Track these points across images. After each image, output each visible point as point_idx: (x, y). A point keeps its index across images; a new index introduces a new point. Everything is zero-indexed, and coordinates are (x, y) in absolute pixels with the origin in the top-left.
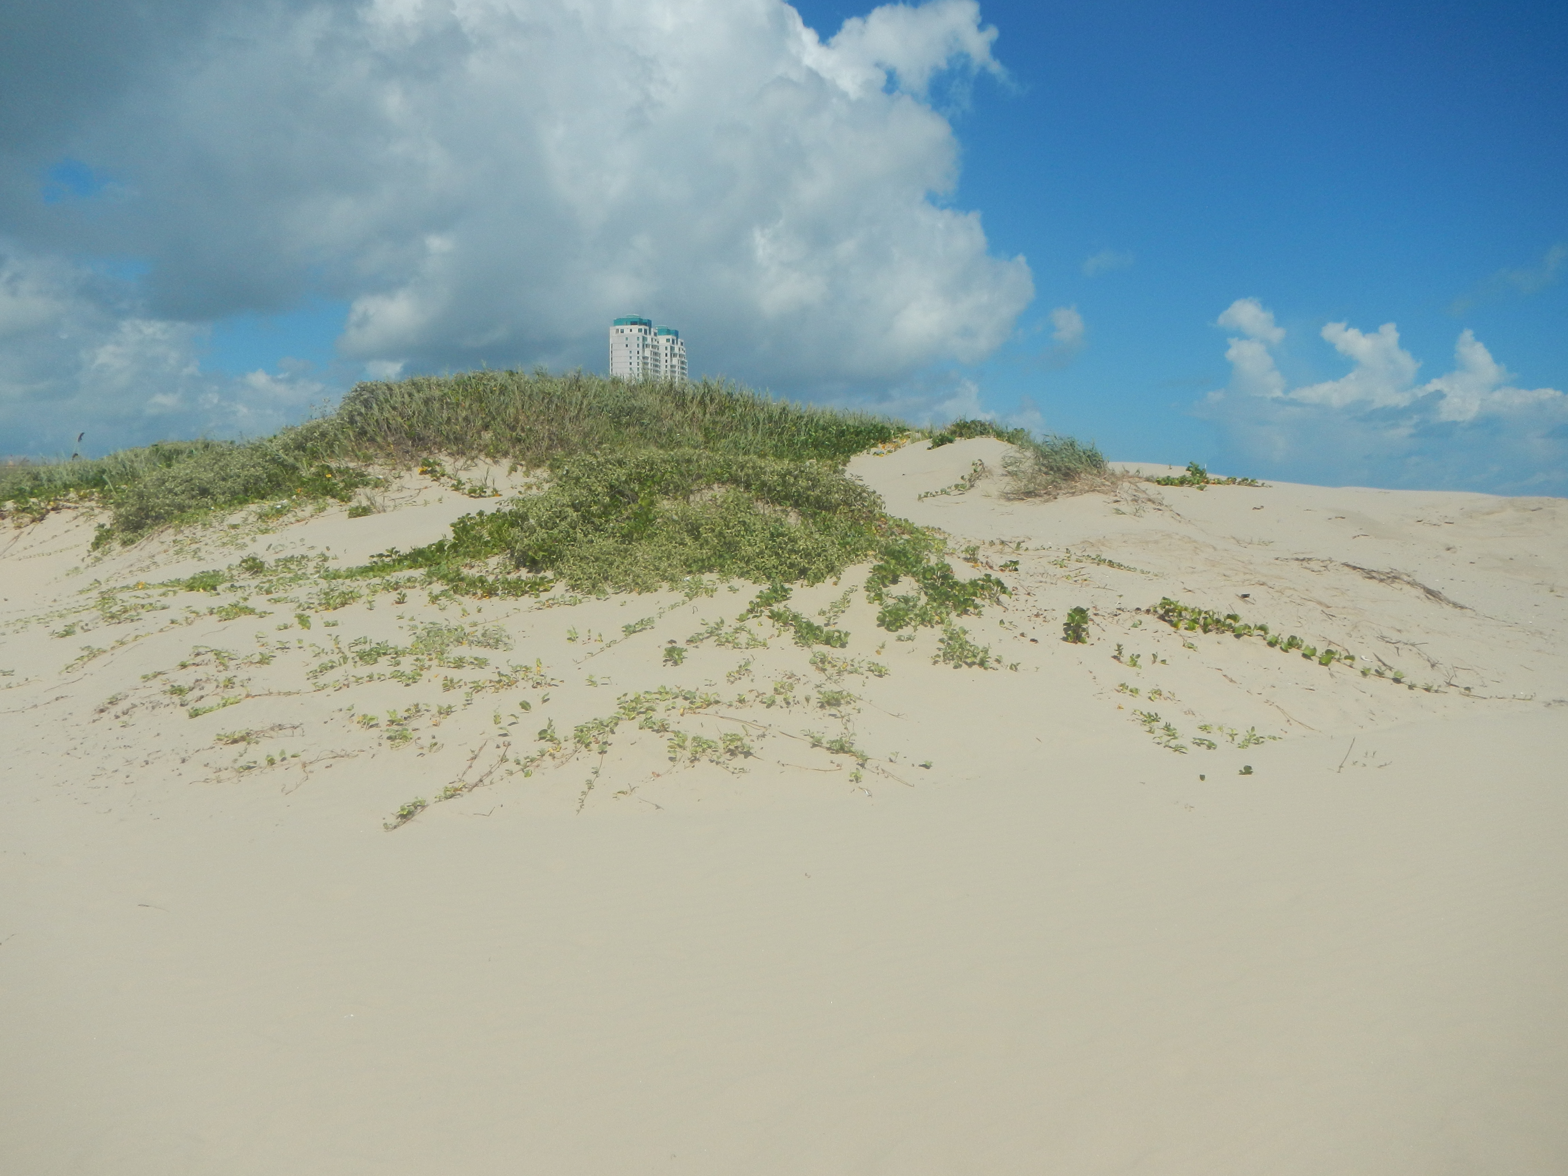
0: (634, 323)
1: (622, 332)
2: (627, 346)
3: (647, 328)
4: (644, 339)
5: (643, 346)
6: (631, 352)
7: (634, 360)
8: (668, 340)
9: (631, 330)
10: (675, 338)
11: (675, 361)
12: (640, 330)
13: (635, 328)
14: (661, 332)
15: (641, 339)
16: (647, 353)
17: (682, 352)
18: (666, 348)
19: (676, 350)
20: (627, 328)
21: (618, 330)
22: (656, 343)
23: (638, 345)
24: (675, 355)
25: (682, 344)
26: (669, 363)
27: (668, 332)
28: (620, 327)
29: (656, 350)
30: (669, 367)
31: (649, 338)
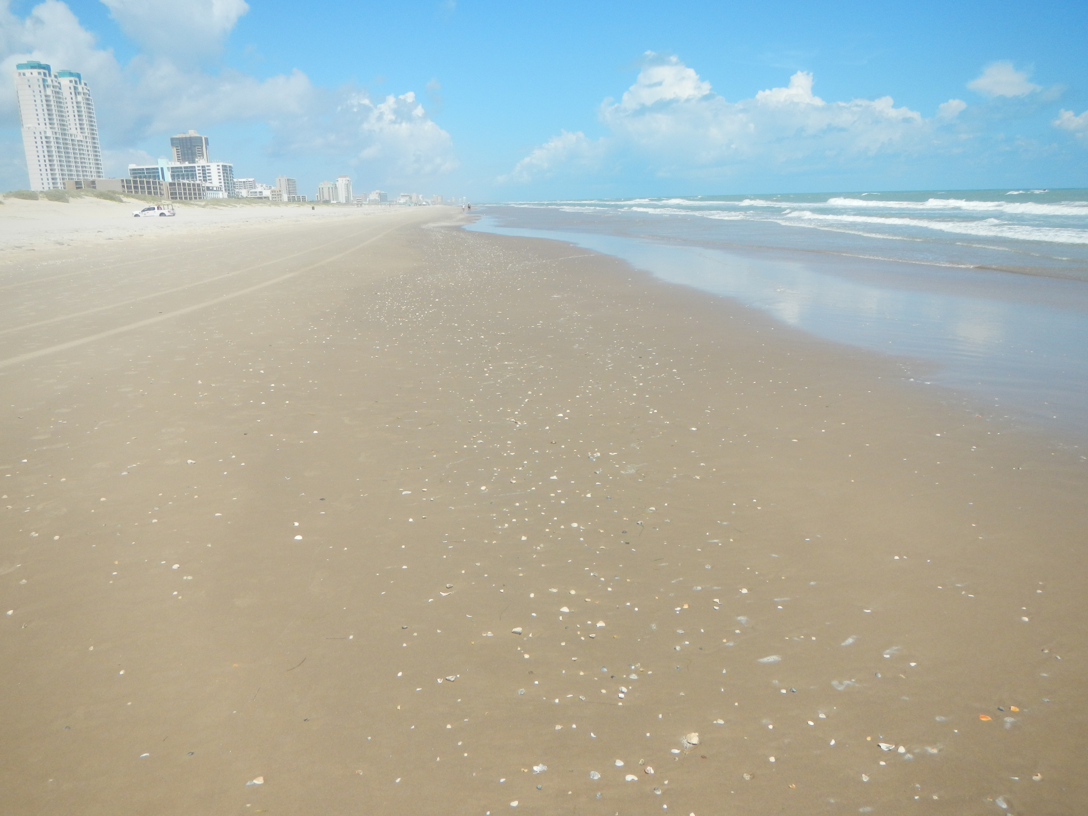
0: (33, 67)
1: (24, 74)
2: (29, 86)
3: (47, 72)
4: (44, 80)
5: (44, 86)
6: (34, 91)
7: (38, 98)
8: (71, 81)
9: (31, 73)
10: (77, 79)
11: (80, 98)
12: (39, 73)
13: (35, 72)
14: (63, 74)
15: (41, 81)
16: (49, 91)
17: (86, 91)
18: (70, 88)
19: (80, 90)
20: (28, 72)
21: (20, 74)
22: (57, 84)
23: (39, 86)
24: (79, 93)
25: (85, 84)
26: (74, 100)
27: (71, 74)
28: (22, 71)
29: (58, 90)
30: (75, 103)
31: (49, 79)
